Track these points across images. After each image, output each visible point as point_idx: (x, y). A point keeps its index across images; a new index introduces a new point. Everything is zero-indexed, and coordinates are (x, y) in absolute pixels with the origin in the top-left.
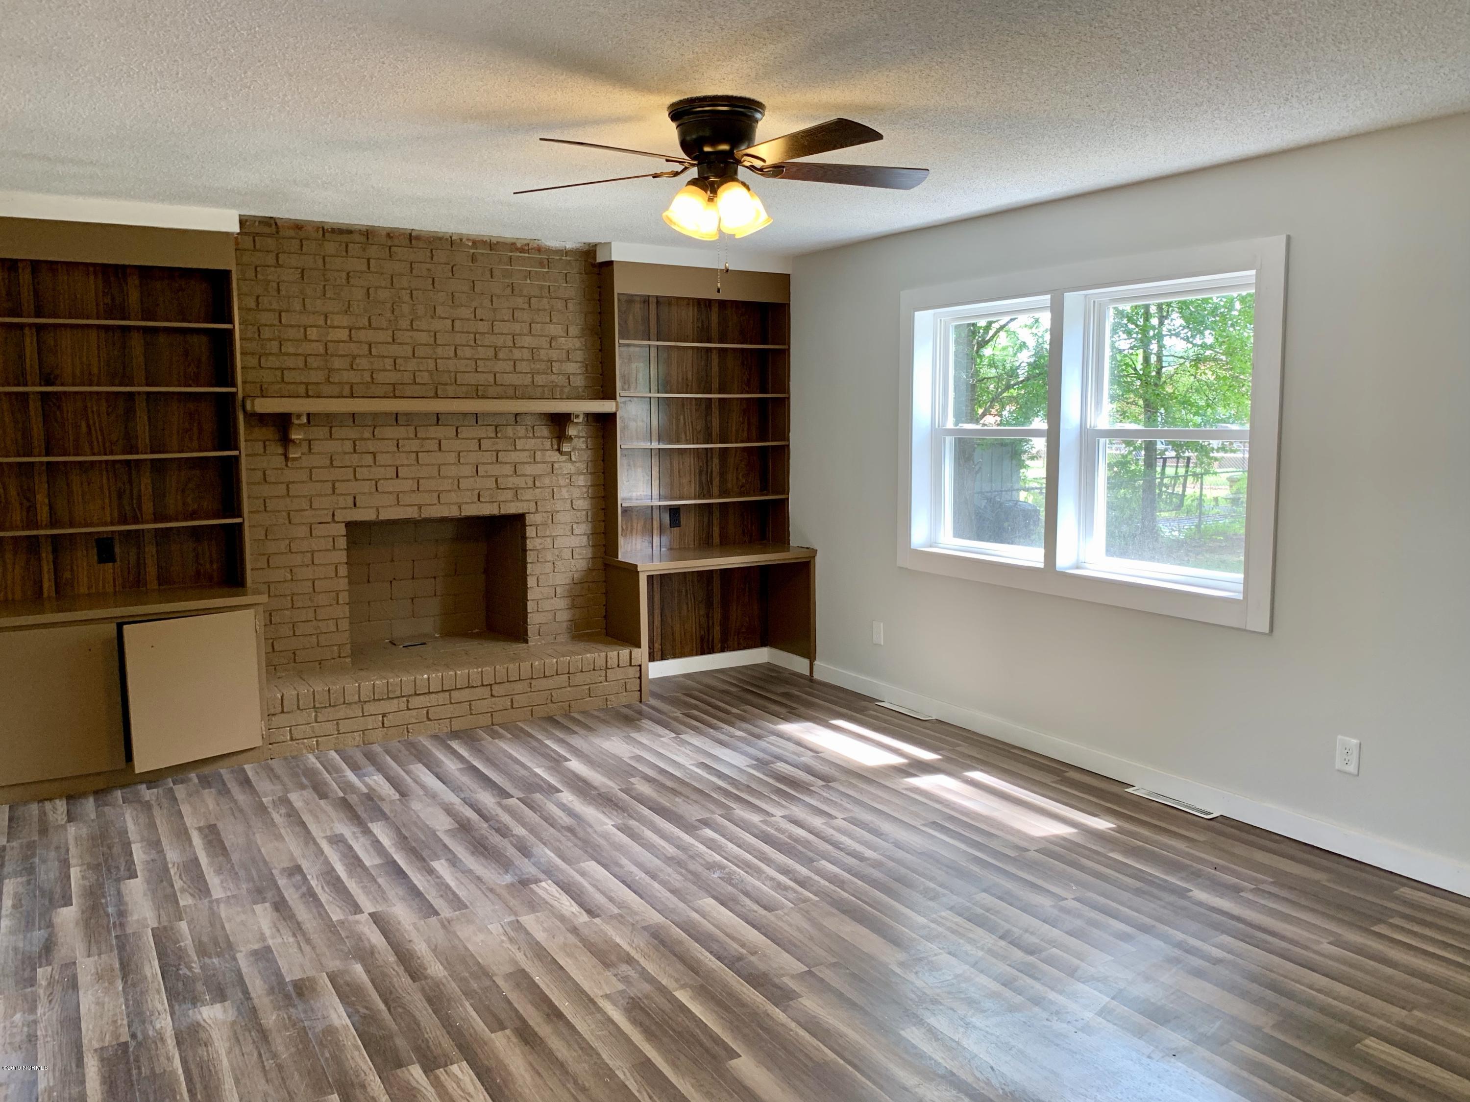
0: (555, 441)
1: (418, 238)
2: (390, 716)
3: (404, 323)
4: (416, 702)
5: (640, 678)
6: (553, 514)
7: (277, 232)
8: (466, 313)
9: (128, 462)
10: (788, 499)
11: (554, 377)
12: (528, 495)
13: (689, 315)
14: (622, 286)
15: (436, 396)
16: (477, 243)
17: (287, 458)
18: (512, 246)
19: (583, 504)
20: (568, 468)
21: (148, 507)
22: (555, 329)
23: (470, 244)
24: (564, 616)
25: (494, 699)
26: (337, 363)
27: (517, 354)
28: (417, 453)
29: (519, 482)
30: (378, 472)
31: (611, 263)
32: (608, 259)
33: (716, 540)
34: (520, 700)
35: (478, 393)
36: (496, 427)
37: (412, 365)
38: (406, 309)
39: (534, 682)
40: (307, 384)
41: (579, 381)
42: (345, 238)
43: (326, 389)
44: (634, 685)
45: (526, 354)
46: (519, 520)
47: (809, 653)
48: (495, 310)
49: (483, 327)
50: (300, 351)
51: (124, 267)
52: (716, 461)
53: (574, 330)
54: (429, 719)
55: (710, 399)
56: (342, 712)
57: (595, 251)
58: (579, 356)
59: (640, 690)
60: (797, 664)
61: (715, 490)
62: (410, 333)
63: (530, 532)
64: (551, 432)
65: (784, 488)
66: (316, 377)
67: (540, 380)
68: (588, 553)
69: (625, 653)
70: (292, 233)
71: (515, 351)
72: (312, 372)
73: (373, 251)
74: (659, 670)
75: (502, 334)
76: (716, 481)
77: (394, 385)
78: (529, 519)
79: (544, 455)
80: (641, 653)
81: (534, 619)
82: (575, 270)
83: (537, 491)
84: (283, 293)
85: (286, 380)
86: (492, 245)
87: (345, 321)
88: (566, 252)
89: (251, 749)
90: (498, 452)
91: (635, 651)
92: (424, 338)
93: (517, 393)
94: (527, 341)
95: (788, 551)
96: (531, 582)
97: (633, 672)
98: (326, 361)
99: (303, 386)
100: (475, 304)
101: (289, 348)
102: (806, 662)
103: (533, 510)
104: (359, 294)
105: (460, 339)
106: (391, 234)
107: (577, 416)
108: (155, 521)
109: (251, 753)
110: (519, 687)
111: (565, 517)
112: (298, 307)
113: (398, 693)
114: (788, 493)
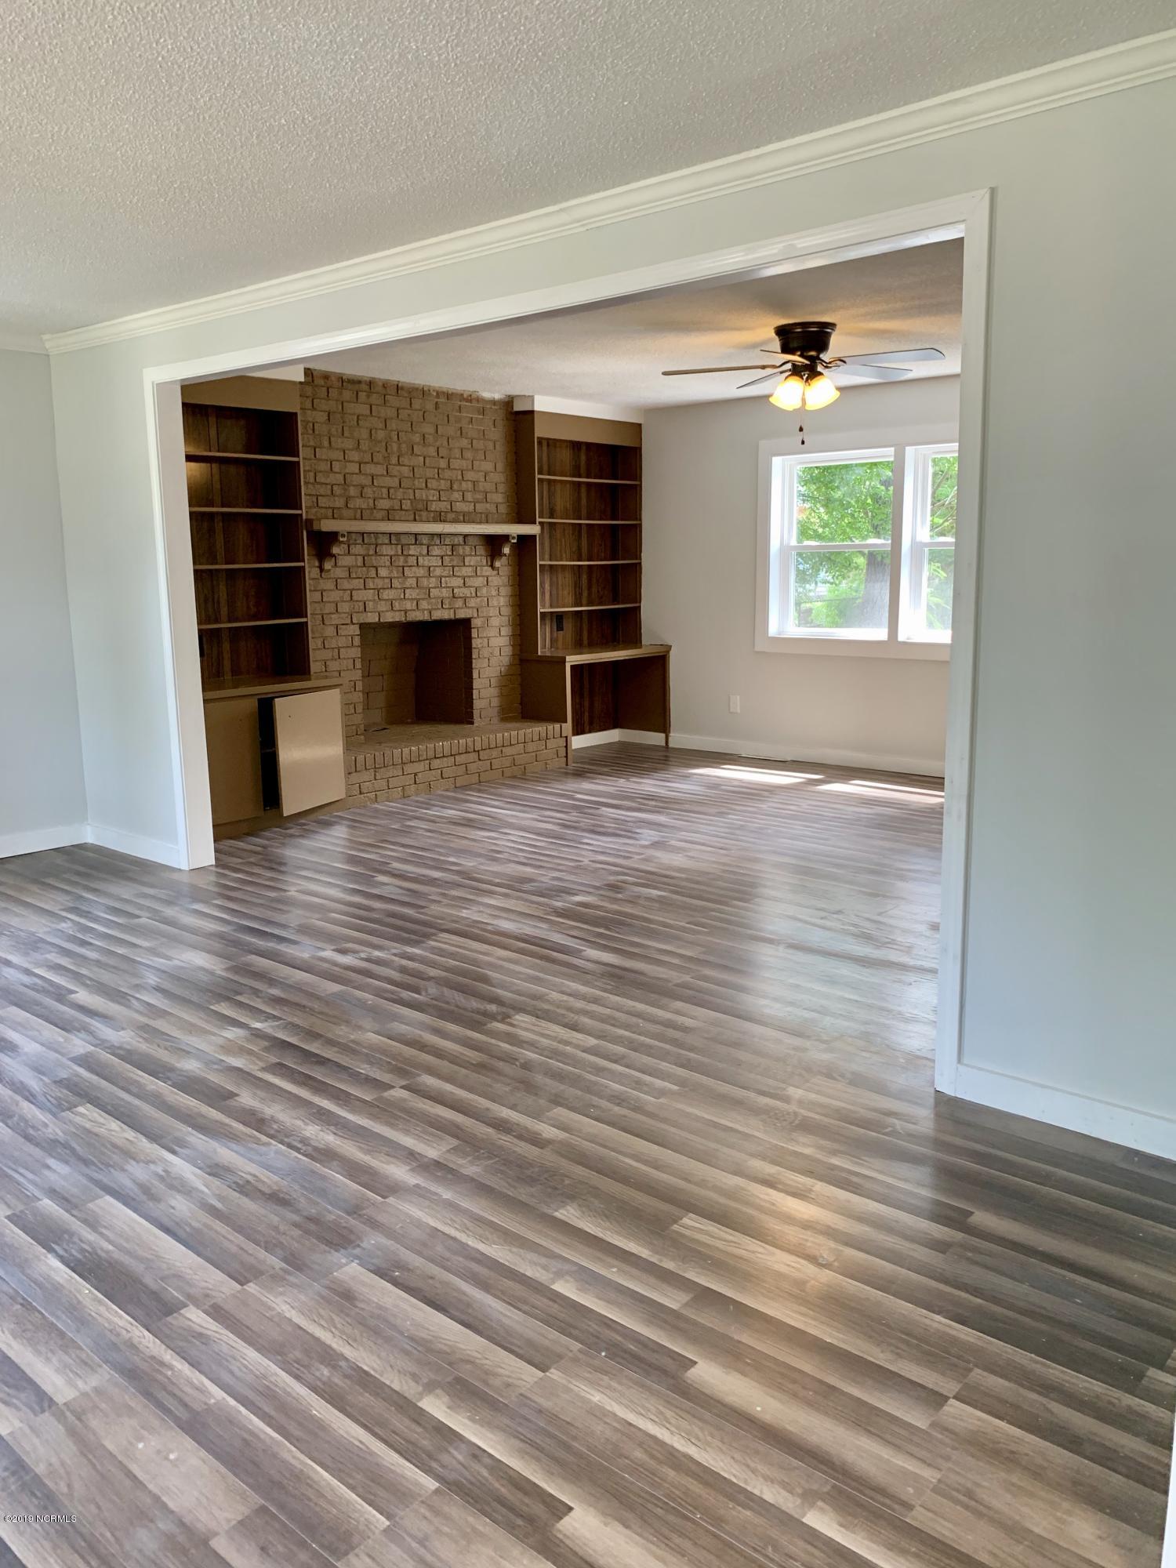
0: (489, 558)
1: (402, 388)
2: (420, 775)
3: (394, 460)
4: (436, 763)
5: (566, 747)
6: (488, 619)
7: (313, 381)
8: (432, 451)
9: (210, 570)
10: (640, 607)
11: (488, 505)
12: (472, 603)
13: (565, 456)
14: (541, 431)
15: (415, 520)
16: (439, 393)
17: (322, 569)
18: (461, 396)
19: (506, 611)
20: (496, 581)
21: (224, 611)
22: (488, 466)
23: (435, 394)
24: (495, 702)
25: (480, 762)
26: (353, 491)
27: (464, 485)
28: (403, 567)
29: (466, 592)
30: (380, 583)
31: (532, 412)
32: (530, 409)
33: (585, 642)
34: (496, 764)
35: (440, 518)
36: (453, 546)
37: (400, 494)
38: (395, 447)
39: (504, 749)
40: (333, 509)
41: (503, 509)
42: (357, 387)
43: (345, 512)
44: (562, 752)
45: (470, 485)
46: (466, 623)
47: (664, 727)
48: (450, 449)
49: (443, 464)
50: (328, 481)
51: (206, 407)
52: (585, 577)
53: (500, 466)
54: (442, 778)
55: (580, 524)
56: (391, 772)
57: (512, 402)
58: (502, 488)
59: (566, 757)
60: (655, 738)
61: (584, 601)
62: (398, 468)
63: (474, 633)
64: (486, 551)
65: (637, 598)
66: (339, 503)
67: (480, 507)
68: (507, 651)
69: (557, 726)
70: (322, 382)
71: (464, 483)
72: (336, 498)
73: (374, 399)
74: (579, 742)
75: (455, 469)
76: (585, 594)
77: (388, 510)
78: (476, 623)
79: (482, 570)
80: (568, 727)
81: (478, 704)
82: (500, 416)
83: (479, 599)
84: (317, 432)
85: (320, 505)
86: (449, 396)
87: (355, 456)
88: (494, 402)
89: (331, 803)
90: (453, 567)
91: (564, 725)
92: (406, 471)
93: (466, 518)
94: (470, 475)
95: (641, 647)
96: (475, 675)
97: (562, 742)
98: (345, 490)
99: (331, 510)
100: (438, 444)
101: (321, 478)
102: (663, 735)
103: (476, 615)
104: (365, 434)
105: (430, 473)
106: (385, 385)
107: (514, 538)
108: (230, 621)
109: (333, 806)
110: (495, 753)
111: (495, 622)
112: (326, 443)
113: (425, 757)
114: (640, 602)
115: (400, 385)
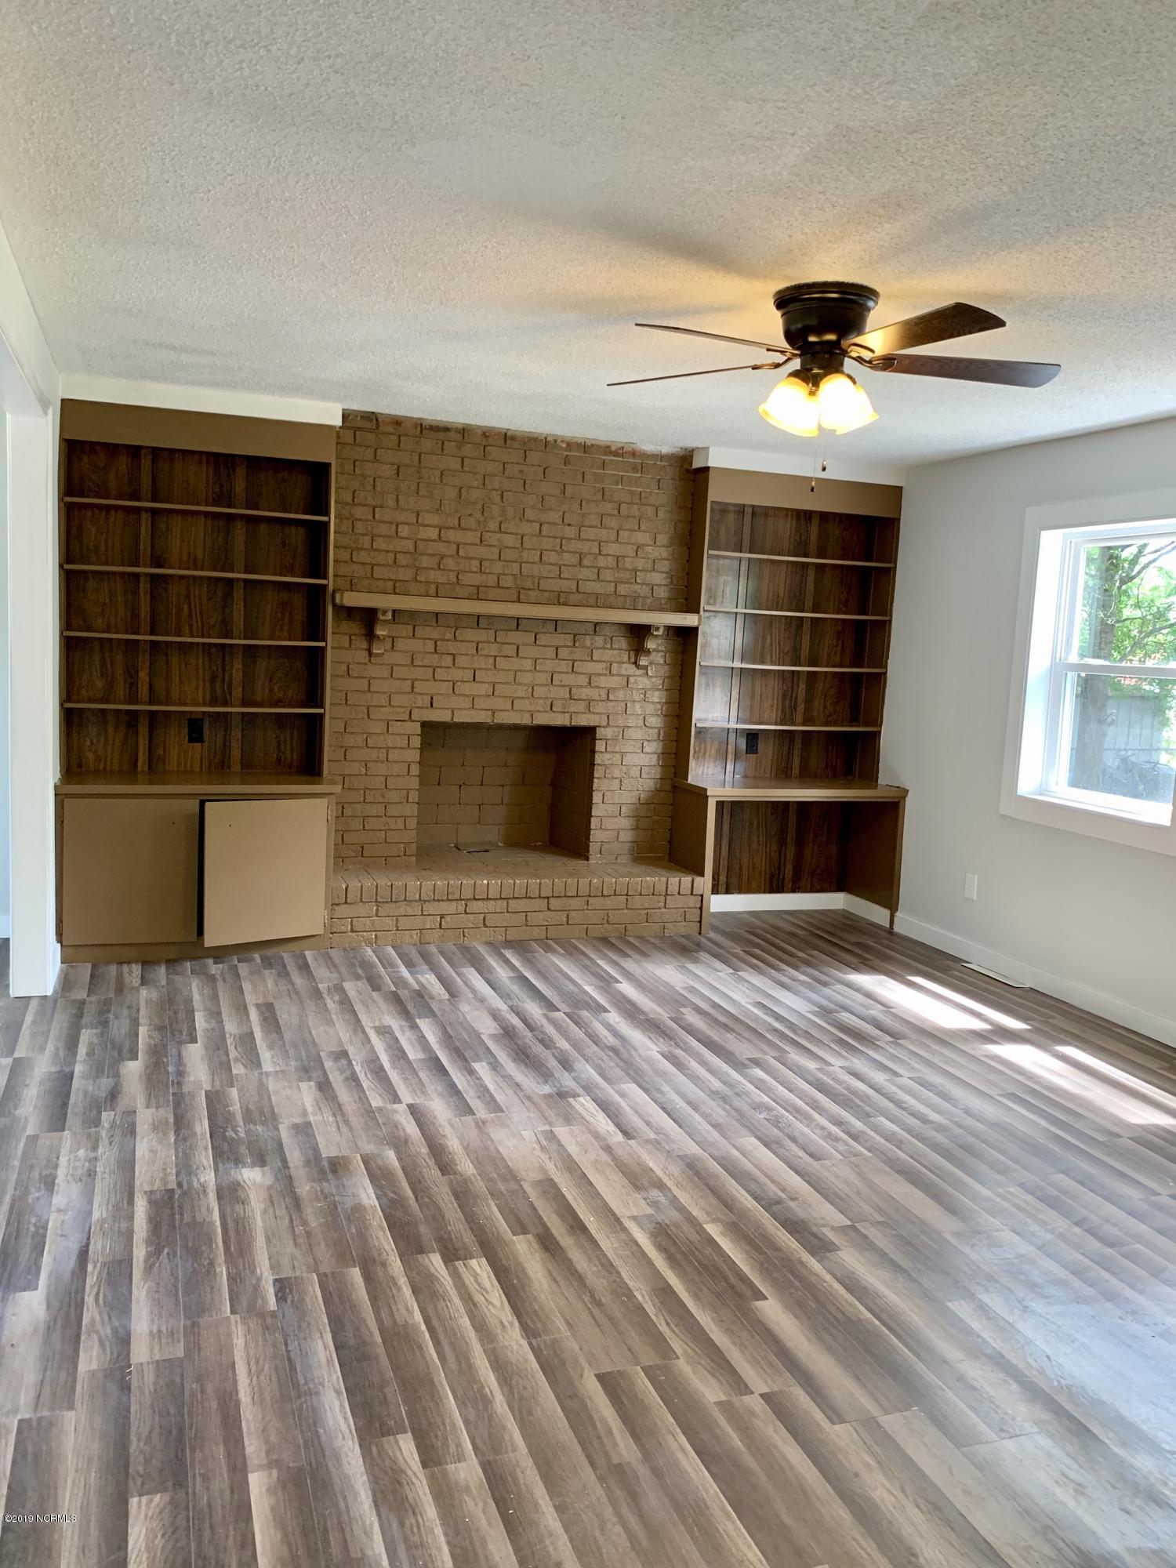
0: (632, 654)
1: (513, 438)
2: (448, 918)
3: (493, 525)
4: (475, 906)
5: (701, 908)
6: (624, 728)
7: (377, 427)
8: (554, 517)
9: (223, 646)
10: (880, 732)
11: (637, 587)
12: (600, 708)
13: (786, 527)
14: (716, 493)
15: (519, 601)
16: (571, 445)
17: (370, 654)
18: (607, 449)
19: (656, 721)
20: (643, 682)
21: (237, 692)
22: (643, 538)
23: (564, 446)
24: (627, 836)
25: (550, 913)
26: (425, 561)
27: (602, 562)
28: (495, 657)
29: (593, 693)
30: (458, 674)
31: (707, 469)
32: (704, 465)
33: (796, 771)
34: (576, 917)
35: (559, 599)
36: (575, 636)
37: (498, 568)
38: (496, 510)
39: (591, 900)
40: (395, 581)
41: (662, 593)
42: (441, 436)
43: (413, 588)
44: (694, 915)
45: (611, 562)
46: (590, 732)
47: (890, 902)
48: (583, 515)
49: (570, 532)
50: (391, 547)
51: (234, 457)
52: (802, 686)
53: (663, 539)
54: (485, 925)
55: (802, 618)
56: (403, 909)
57: (692, 457)
58: (665, 566)
59: (700, 922)
60: (877, 914)
61: (799, 717)
62: (498, 536)
63: (600, 746)
64: (629, 644)
65: (876, 720)
66: (405, 574)
67: (623, 589)
68: (657, 773)
69: (687, 880)
70: (391, 429)
71: (600, 558)
72: (400, 569)
73: (468, 450)
74: (722, 904)
75: (589, 540)
76: (801, 707)
77: (478, 587)
78: (600, 733)
79: (620, 668)
80: (705, 883)
81: (597, 836)
82: (669, 476)
83: (611, 704)
84: (378, 488)
85: (374, 576)
86: (586, 448)
87: (434, 519)
88: (661, 457)
89: (313, 936)
90: (574, 661)
91: (698, 880)
92: (510, 540)
93: (599, 601)
94: (613, 549)
95: (875, 787)
96: (597, 798)
97: (693, 902)
98: (415, 559)
99: (391, 583)
100: (565, 508)
101: (380, 544)
102: (887, 912)
103: (605, 724)
104: (451, 493)
105: (546, 543)
106: (487, 434)
107: (657, 629)
108: (243, 705)
109: (313, 939)
110: (576, 903)
111: (636, 734)
112: (391, 503)
113: (457, 896)
114: (881, 726)
115: (508, 434)
